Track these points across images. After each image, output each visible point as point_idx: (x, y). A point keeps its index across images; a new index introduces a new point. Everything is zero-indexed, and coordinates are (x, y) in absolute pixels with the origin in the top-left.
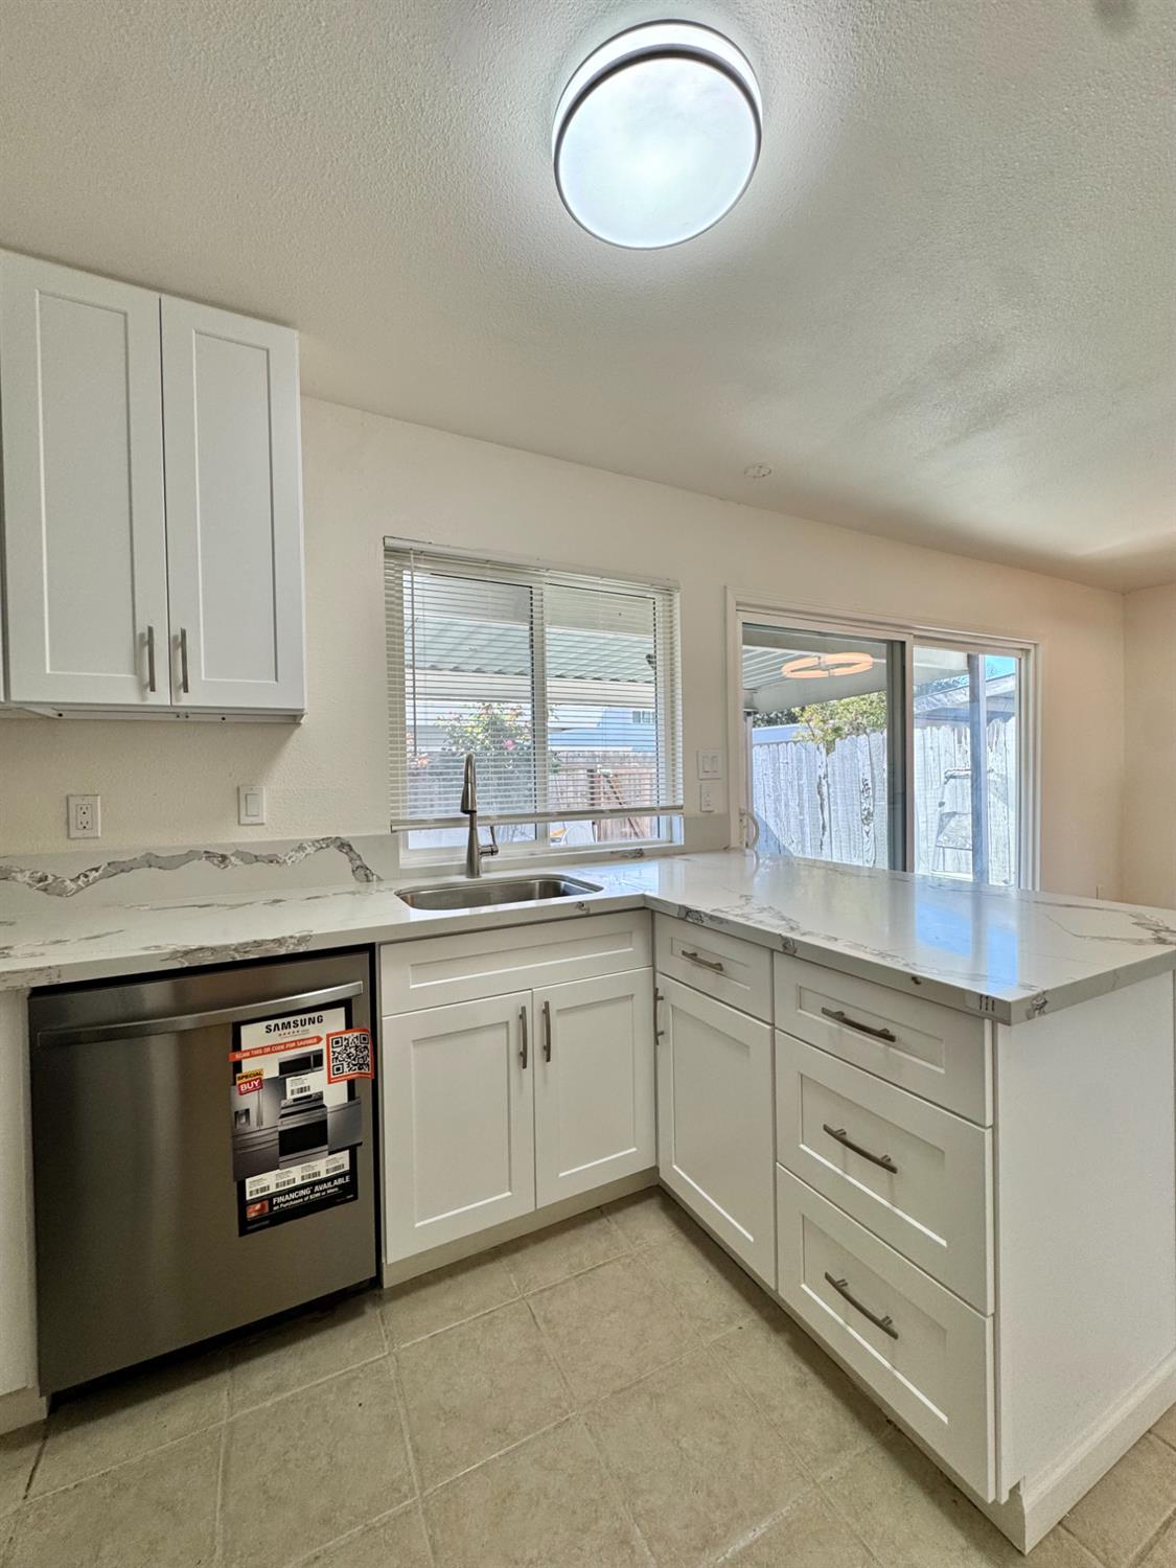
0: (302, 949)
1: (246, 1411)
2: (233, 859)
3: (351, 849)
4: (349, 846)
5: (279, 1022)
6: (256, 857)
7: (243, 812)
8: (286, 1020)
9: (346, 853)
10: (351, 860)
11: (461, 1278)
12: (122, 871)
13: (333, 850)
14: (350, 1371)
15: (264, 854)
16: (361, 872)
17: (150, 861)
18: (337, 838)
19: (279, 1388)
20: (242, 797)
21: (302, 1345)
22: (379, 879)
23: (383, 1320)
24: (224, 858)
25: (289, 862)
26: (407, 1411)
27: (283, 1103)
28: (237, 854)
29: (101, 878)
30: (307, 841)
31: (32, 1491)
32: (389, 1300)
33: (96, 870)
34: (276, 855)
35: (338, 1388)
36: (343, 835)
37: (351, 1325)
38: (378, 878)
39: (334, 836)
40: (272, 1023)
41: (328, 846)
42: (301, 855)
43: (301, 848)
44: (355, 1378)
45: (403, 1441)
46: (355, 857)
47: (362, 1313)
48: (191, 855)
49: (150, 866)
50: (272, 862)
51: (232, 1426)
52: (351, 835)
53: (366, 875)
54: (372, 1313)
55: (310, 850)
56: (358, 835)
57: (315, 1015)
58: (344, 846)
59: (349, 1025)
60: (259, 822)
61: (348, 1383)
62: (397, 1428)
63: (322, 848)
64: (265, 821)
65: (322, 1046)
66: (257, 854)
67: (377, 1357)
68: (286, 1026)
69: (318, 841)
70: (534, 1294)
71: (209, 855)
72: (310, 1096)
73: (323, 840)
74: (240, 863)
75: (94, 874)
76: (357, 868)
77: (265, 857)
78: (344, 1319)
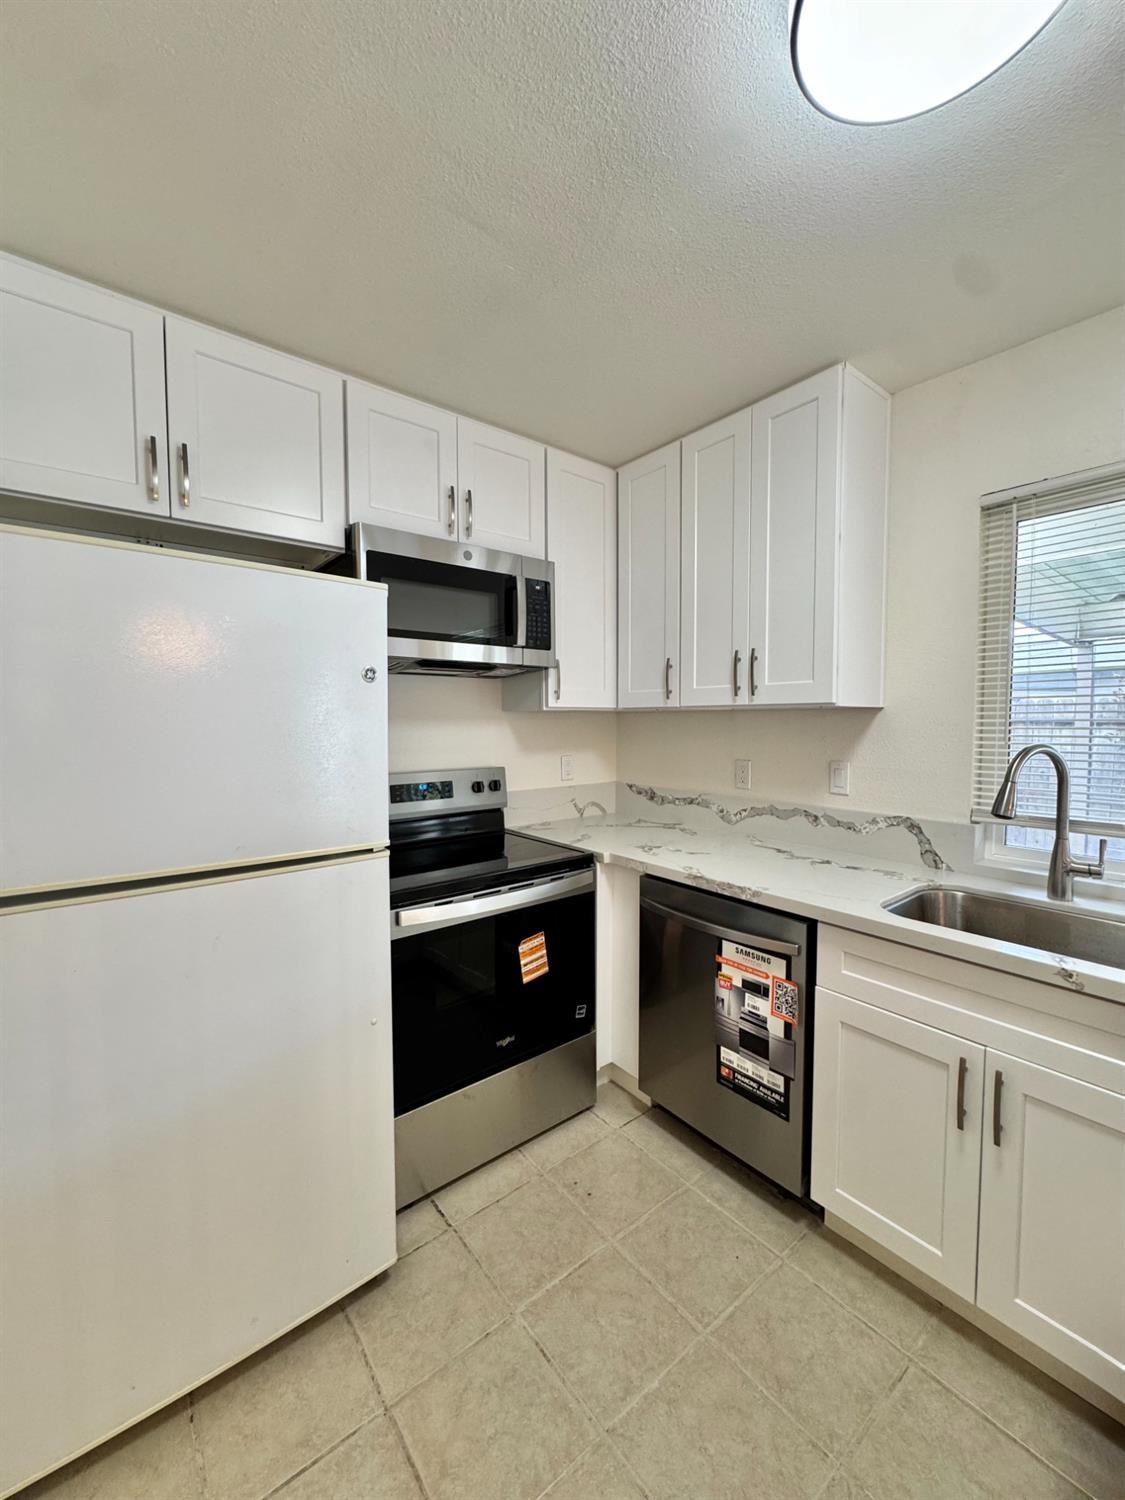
0: (755, 901)
1: (698, 1191)
2: (822, 820)
3: (921, 832)
4: (919, 828)
5: (745, 949)
6: (838, 822)
7: (832, 785)
8: (748, 950)
9: (916, 835)
10: (920, 842)
11: (883, 1285)
12: (758, 814)
13: (902, 829)
14: (755, 1238)
15: (845, 821)
16: (929, 857)
17: (772, 811)
18: (908, 818)
19: (719, 1200)
20: (833, 769)
21: (752, 1197)
22: (949, 868)
23: (802, 1238)
24: (816, 818)
25: (864, 831)
26: (752, 1294)
27: (743, 1009)
28: (825, 816)
29: (747, 816)
30: (880, 816)
31: (624, 1128)
32: (819, 1234)
33: (745, 810)
34: (853, 823)
35: (739, 1236)
36: (916, 816)
37: (783, 1218)
38: (948, 866)
39: (905, 815)
40: (741, 947)
41: (898, 824)
42: (874, 828)
43: (874, 821)
44: (752, 1244)
45: (732, 1303)
46: (925, 840)
47: (796, 1219)
48: (795, 812)
49: (772, 814)
50: (850, 828)
51: (687, 1191)
52: (924, 817)
53: (935, 861)
54: (802, 1227)
55: (882, 825)
56: (930, 818)
57: (766, 956)
58: (914, 827)
59: (789, 977)
60: (843, 792)
61: (745, 1242)
62: (737, 1293)
63: (893, 825)
64: (848, 793)
65: (769, 982)
66: (840, 819)
67: (775, 1251)
68: (748, 954)
69: (889, 818)
70: (924, 1371)
71: (807, 814)
72: (759, 1016)
73: (895, 817)
74: (827, 824)
75: (744, 814)
76: (926, 851)
77: (845, 823)
78: (783, 1210)
